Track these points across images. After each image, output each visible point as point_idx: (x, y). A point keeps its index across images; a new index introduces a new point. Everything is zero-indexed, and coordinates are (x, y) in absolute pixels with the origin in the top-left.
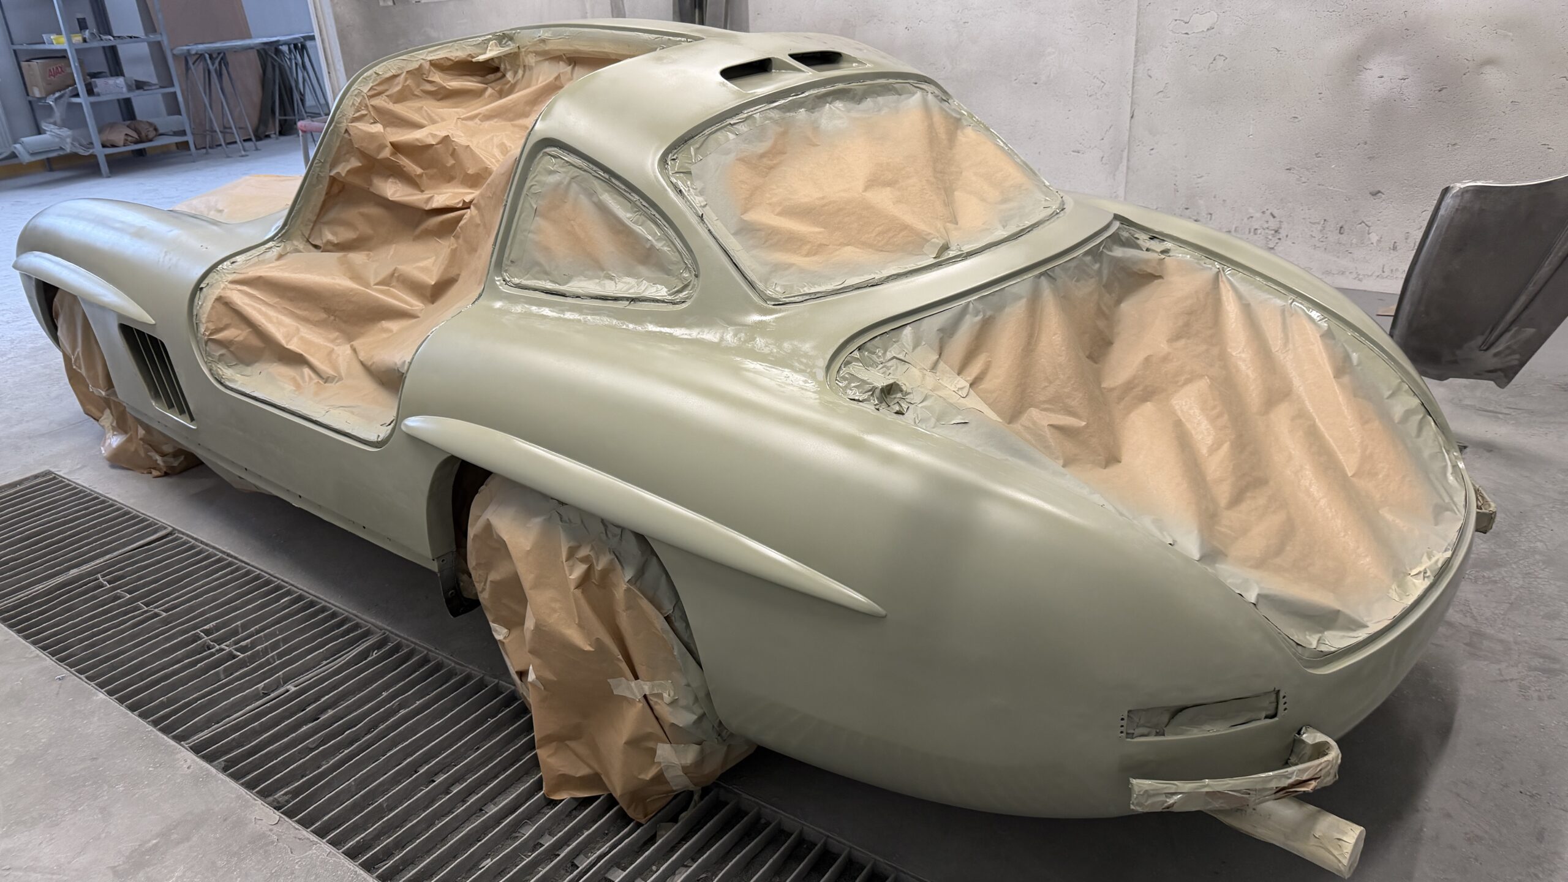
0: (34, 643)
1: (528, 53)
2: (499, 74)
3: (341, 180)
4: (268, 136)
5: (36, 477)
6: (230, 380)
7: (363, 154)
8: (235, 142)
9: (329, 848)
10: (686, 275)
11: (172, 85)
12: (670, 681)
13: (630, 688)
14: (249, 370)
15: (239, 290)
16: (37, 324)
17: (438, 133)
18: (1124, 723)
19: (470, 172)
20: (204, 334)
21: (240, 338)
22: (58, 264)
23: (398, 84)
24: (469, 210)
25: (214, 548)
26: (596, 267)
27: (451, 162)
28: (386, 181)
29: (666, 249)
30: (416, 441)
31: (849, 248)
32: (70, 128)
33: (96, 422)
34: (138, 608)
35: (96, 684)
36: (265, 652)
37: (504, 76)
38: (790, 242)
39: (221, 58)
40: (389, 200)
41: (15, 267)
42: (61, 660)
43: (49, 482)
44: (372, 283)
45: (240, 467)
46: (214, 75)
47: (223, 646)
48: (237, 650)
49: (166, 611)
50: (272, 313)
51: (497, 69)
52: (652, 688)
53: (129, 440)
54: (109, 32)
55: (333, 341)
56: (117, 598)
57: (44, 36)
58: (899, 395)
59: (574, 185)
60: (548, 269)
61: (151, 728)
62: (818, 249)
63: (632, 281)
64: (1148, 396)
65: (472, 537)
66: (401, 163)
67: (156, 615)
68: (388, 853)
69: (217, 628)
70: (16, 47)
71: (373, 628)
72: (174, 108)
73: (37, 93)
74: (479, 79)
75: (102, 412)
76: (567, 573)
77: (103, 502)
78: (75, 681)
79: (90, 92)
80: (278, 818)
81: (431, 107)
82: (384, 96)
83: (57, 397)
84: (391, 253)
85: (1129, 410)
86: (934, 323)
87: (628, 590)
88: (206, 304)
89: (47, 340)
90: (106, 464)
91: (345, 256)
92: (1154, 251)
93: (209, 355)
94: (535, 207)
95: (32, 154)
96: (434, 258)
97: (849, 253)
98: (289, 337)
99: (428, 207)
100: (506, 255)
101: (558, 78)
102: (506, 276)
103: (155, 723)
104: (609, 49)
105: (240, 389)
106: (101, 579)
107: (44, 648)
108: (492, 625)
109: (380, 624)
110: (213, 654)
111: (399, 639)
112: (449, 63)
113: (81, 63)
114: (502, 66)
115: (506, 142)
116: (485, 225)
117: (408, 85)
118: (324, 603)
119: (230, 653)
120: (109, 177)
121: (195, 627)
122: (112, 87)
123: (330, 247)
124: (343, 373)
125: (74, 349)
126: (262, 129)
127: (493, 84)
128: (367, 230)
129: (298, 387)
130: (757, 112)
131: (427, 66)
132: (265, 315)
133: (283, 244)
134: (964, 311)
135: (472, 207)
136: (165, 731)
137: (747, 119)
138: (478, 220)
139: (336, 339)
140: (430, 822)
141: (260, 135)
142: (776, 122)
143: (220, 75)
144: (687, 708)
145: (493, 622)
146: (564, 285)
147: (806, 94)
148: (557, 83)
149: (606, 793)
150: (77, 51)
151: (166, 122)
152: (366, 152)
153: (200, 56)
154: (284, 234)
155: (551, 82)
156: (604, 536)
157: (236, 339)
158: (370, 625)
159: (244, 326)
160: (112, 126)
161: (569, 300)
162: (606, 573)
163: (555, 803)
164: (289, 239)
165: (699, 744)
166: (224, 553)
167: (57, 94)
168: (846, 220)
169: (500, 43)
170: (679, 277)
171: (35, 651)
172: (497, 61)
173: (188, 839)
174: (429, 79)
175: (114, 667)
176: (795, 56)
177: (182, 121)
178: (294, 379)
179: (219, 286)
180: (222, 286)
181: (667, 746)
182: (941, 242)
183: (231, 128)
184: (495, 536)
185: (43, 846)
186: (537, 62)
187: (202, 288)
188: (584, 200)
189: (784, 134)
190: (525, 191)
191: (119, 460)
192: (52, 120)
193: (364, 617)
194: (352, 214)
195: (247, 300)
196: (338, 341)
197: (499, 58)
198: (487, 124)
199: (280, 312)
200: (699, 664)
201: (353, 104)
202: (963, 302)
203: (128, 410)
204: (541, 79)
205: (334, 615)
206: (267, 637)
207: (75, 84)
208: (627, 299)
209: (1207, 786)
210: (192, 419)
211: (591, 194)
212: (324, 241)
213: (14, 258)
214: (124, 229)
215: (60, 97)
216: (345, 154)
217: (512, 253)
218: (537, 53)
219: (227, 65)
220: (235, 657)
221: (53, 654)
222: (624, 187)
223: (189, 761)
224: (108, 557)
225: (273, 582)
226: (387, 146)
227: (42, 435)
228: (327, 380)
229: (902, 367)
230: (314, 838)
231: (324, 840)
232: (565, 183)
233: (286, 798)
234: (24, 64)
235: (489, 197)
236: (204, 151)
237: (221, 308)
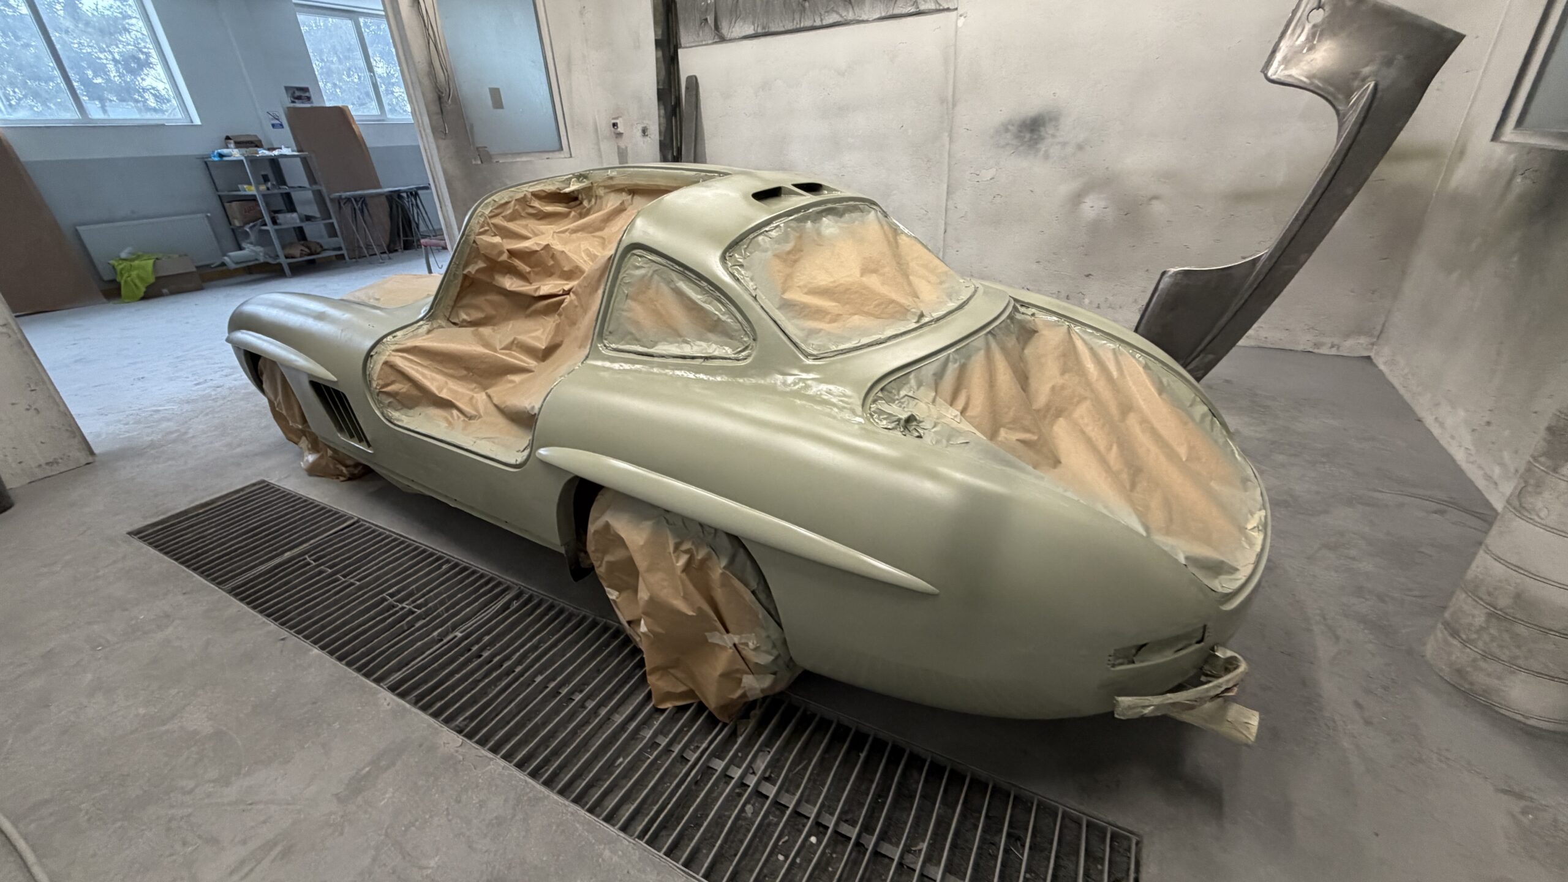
0: (261, 612)
1: (598, 187)
2: (578, 202)
3: (471, 276)
4: (396, 251)
5: (254, 485)
6: (398, 420)
7: (487, 258)
8: (375, 254)
9: (503, 763)
10: (746, 339)
11: (330, 218)
12: (753, 634)
13: (724, 640)
14: (411, 412)
15: (401, 357)
16: (245, 376)
17: (541, 242)
18: (1111, 658)
19: (566, 269)
20: (376, 388)
21: (404, 390)
22: (259, 338)
23: (510, 208)
24: (568, 296)
25: (390, 531)
26: (677, 335)
27: (552, 263)
28: (504, 277)
29: (729, 320)
30: (548, 466)
31: (856, 317)
32: (262, 246)
33: (294, 445)
34: (337, 580)
35: (311, 642)
36: (436, 608)
37: (581, 203)
38: (818, 313)
39: (363, 200)
40: (507, 290)
41: (228, 340)
42: (283, 624)
43: (264, 488)
44: (498, 348)
45: (408, 479)
46: (358, 212)
47: (404, 605)
48: (414, 607)
49: (359, 580)
50: (426, 372)
51: (576, 199)
52: (740, 639)
53: (321, 457)
54: (284, 183)
55: (472, 390)
56: (321, 572)
57: (240, 186)
58: (915, 423)
59: (656, 277)
60: (638, 337)
61: (355, 674)
62: (836, 318)
63: (704, 344)
64: (1059, 413)
65: (592, 531)
66: (515, 264)
67: (352, 584)
68: (547, 761)
69: (399, 591)
70: (220, 193)
71: (511, 584)
72: (332, 233)
73: (237, 223)
74: (565, 205)
75: (300, 438)
76: (674, 561)
77: (305, 501)
78: (295, 641)
79: (274, 222)
80: (461, 741)
81: (533, 224)
82: (500, 217)
83: (265, 427)
84: (510, 326)
85: (1052, 425)
86: (929, 369)
87: (722, 574)
88: (376, 367)
89: (253, 388)
90: (305, 473)
91: (477, 330)
92: (1027, 314)
93: (380, 402)
94: (626, 292)
95: (237, 263)
96: (542, 330)
97: (857, 320)
98: (441, 389)
99: (537, 294)
100: (606, 327)
101: (622, 203)
102: (606, 342)
103: (359, 670)
104: (662, 183)
105: (406, 426)
106: (308, 559)
107: (269, 616)
108: (607, 589)
109: (515, 581)
110: (397, 612)
111: (531, 592)
112: (544, 194)
113: (267, 205)
114: (580, 197)
115: (589, 248)
116: (582, 306)
117: (517, 210)
118: (474, 568)
119: (410, 610)
120: (290, 277)
121: (382, 592)
122: (290, 220)
123: (465, 324)
124: (482, 411)
125: (276, 396)
126: (392, 246)
127: (575, 209)
128: (491, 311)
129: (450, 423)
130: (781, 223)
131: (529, 196)
132: (423, 375)
133: (430, 323)
134: (947, 359)
135: (571, 294)
136: (367, 675)
137: (777, 227)
138: (576, 303)
139: (475, 388)
140: (574, 733)
141: (391, 250)
142: (793, 229)
143: (362, 212)
144: (768, 653)
145: (609, 586)
146: (652, 347)
147: (811, 210)
148: (623, 207)
149: (697, 701)
150: (264, 196)
151: (327, 241)
152: (490, 256)
153: (348, 199)
154: (431, 316)
155: (617, 207)
156: (701, 534)
157: (402, 391)
158: (508, 582)
159: (405, 382)
160: (291, 244)
161: (656, 359)
162: (703, 561)
163: (663, 711)
164: (434, 319)
165: (775, 673)
166: (397, 534)
167: (251, 224)
168: (852, 297)
169: (578, 179)
170: (741, 341)
171: (261, 618)
172: (576, 193)
173: (393, 764)
174: (532, 205)
175: (323, 627)
176: (796, 186)
177: (339, 241)
178: (447, 420)
179: (386, 354)
180: (387, 353)
181: (751, 677)
182: (919, 313)
183: (372, 246)
184: (612, 532)
185: (279, 780)
186: (605, 194)
187: (372, 356)
188: (665, 289)
189: (800, 237)
190: (618, 282)
191: (314, 471)
192: (248, 241)
193: (504, 577)
194: (480, 300)
195: (407, 363)
196: (476, 390)
197: (578, 191)
198: (574, 236)
199: (433, 371)
200: (779, 624)
201: (478, 222)
202: (945, 354)
203: (319, 439)
204: (609, 205)
205: (482, 576)
206: (436, 596)
207: (263, 217)
208: (701, 357)
209: (1171, 698)
210: (369, 445)
211: (669, 282)
212: (461, 319)
213: (227, 335)
214: (308, 313)
215: (254, 226)
216: (474, 258)
217: (611, 326)
218: (605, 187)
219: (366, 205)
220: (413, 612)
221: (276, 620)
222: (694, 277)
223: (388, 699)
224: (312, 541)
225: (435, 554)
226: (504, 252)
227: (256, 455)
228: (471, 418)
229: (913, 403)
230: (490, 755)
231: (499, 756)
232: (649, 274)
233: (465, 723)
234: (227, 205)
235: (585, 287)
236: (354, 260)
237: (388, 369)
